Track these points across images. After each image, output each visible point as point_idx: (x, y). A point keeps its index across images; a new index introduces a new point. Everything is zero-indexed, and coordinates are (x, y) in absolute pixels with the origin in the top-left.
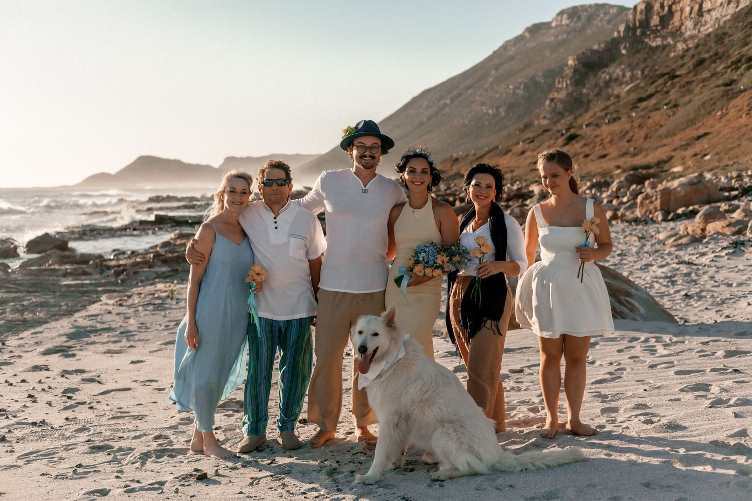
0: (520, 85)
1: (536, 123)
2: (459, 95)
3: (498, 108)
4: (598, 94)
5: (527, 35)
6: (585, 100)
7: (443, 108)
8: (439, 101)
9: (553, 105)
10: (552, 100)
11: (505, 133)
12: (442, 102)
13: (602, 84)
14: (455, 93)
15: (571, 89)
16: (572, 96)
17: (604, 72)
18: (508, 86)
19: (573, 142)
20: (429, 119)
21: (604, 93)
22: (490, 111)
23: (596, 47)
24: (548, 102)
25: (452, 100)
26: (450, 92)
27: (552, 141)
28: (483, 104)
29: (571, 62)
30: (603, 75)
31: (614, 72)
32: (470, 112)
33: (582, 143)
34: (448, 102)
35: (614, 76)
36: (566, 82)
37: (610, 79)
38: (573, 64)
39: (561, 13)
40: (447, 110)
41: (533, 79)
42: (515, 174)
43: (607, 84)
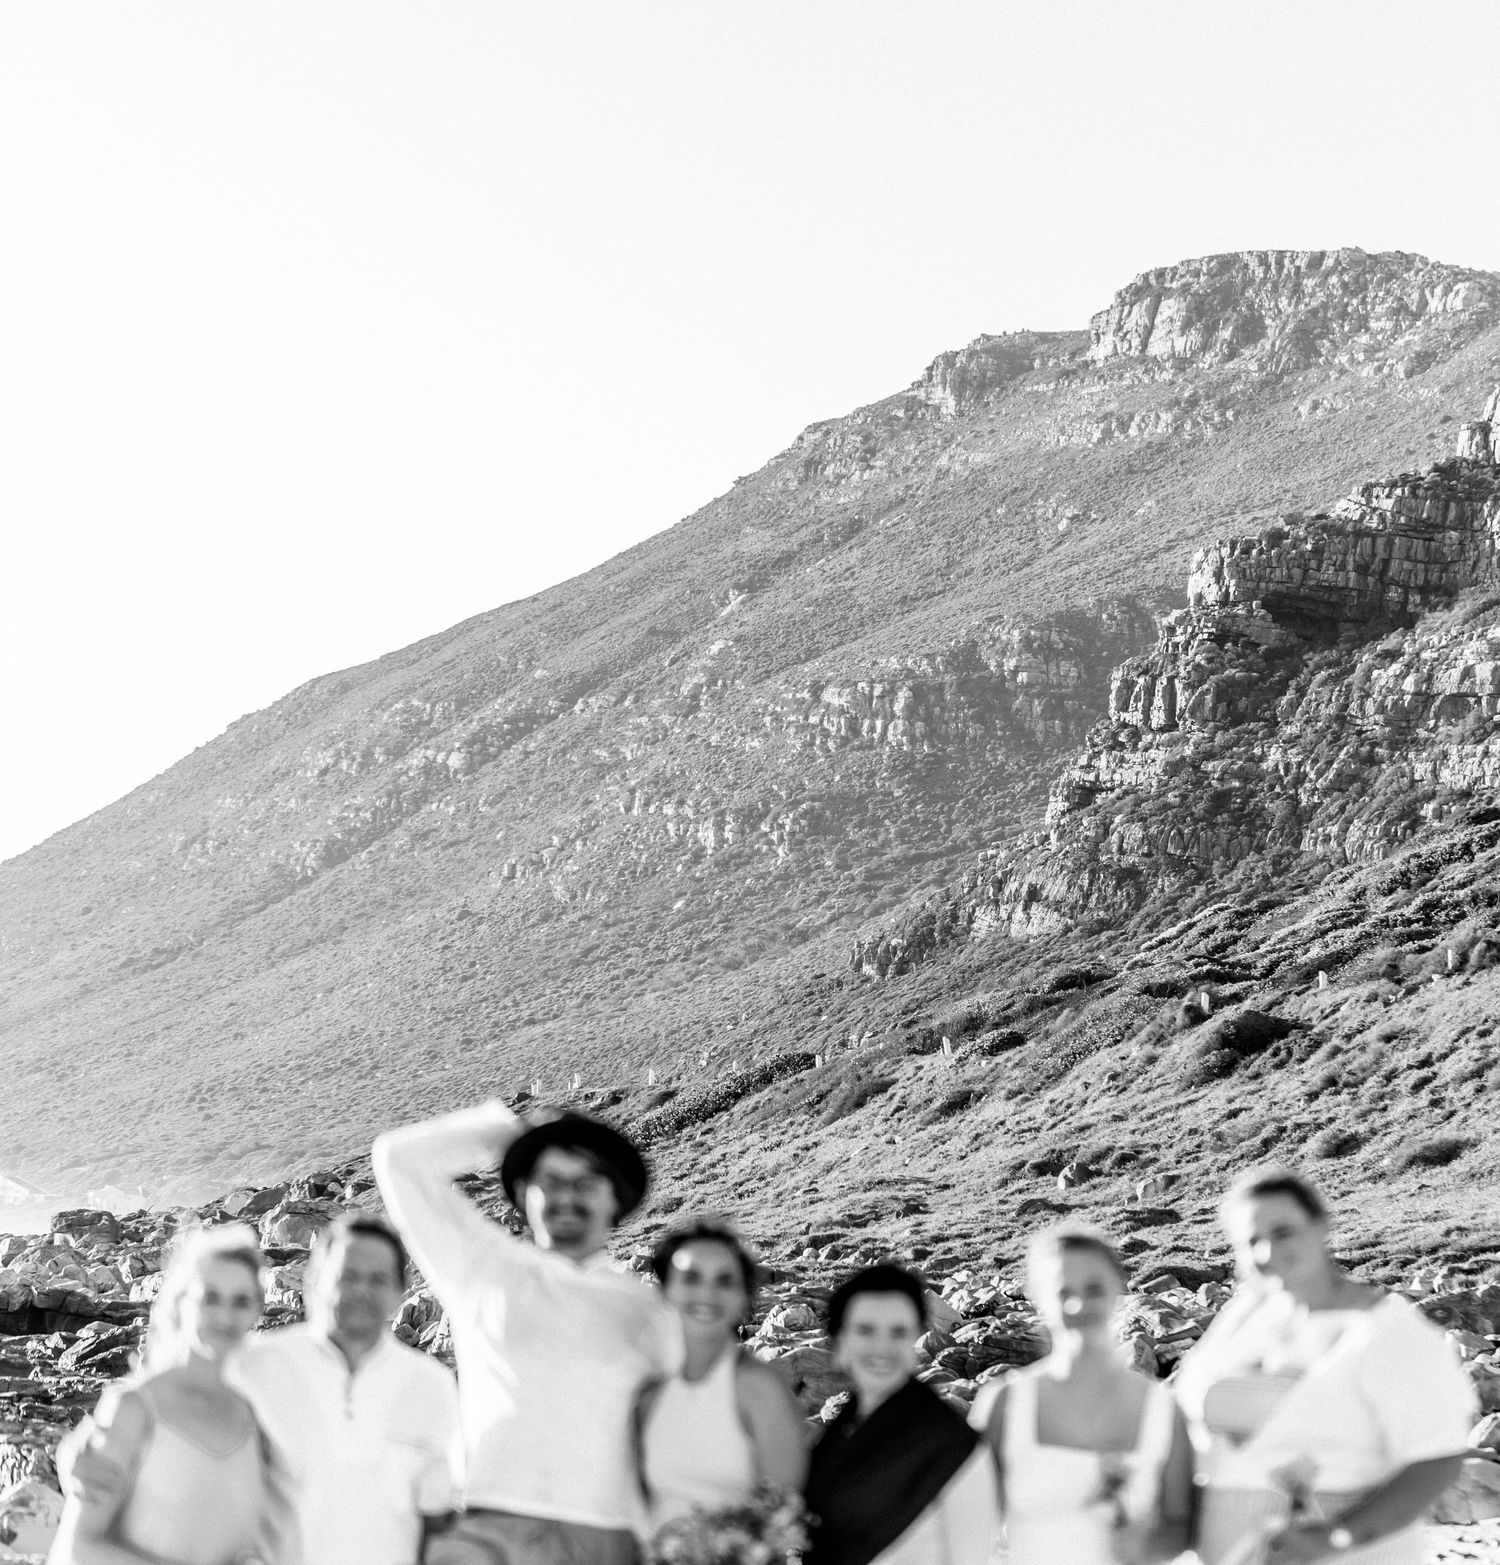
0: (890, 693)
1: (984, 921)
2: (522, 725)
3: (750, 818)
4: (1351, 783)
5: (944, 399)
6: (1276, 808)
7: (420, 799)
8: (398, 752)
9: (1088, 824)
10: (1084, 795)
11: (791, 966)
12: (416, 760)
13: (1373, 724)
14: (496, 710)
15: (1194, 736)
16: (1200, 780)
17: (1392, 655)
18: (817, 689)
19: (1262, 1060)
20: (334, 854)
21: (1384, 778)
22: (707, 836)
23: (1345, 508)
24: (1057, 804)
25: (480, 751)
26: (466, 702)
27: (1135, 1050)
28: (663, 786)
29: (1201, 584)
30: (1384, 676)
31: (1443, 661)
32: (588, 831)
33: (1316, 1069)
34: (455, 761)
35: (1448, 683)
36: (1170, 695)
37: (1424, 698)
38: (1212, 595)
39: (1148, 290)
40: (442, 809)
41: (966, 658)
42: (932, 1224)
43: (1404, 726)
